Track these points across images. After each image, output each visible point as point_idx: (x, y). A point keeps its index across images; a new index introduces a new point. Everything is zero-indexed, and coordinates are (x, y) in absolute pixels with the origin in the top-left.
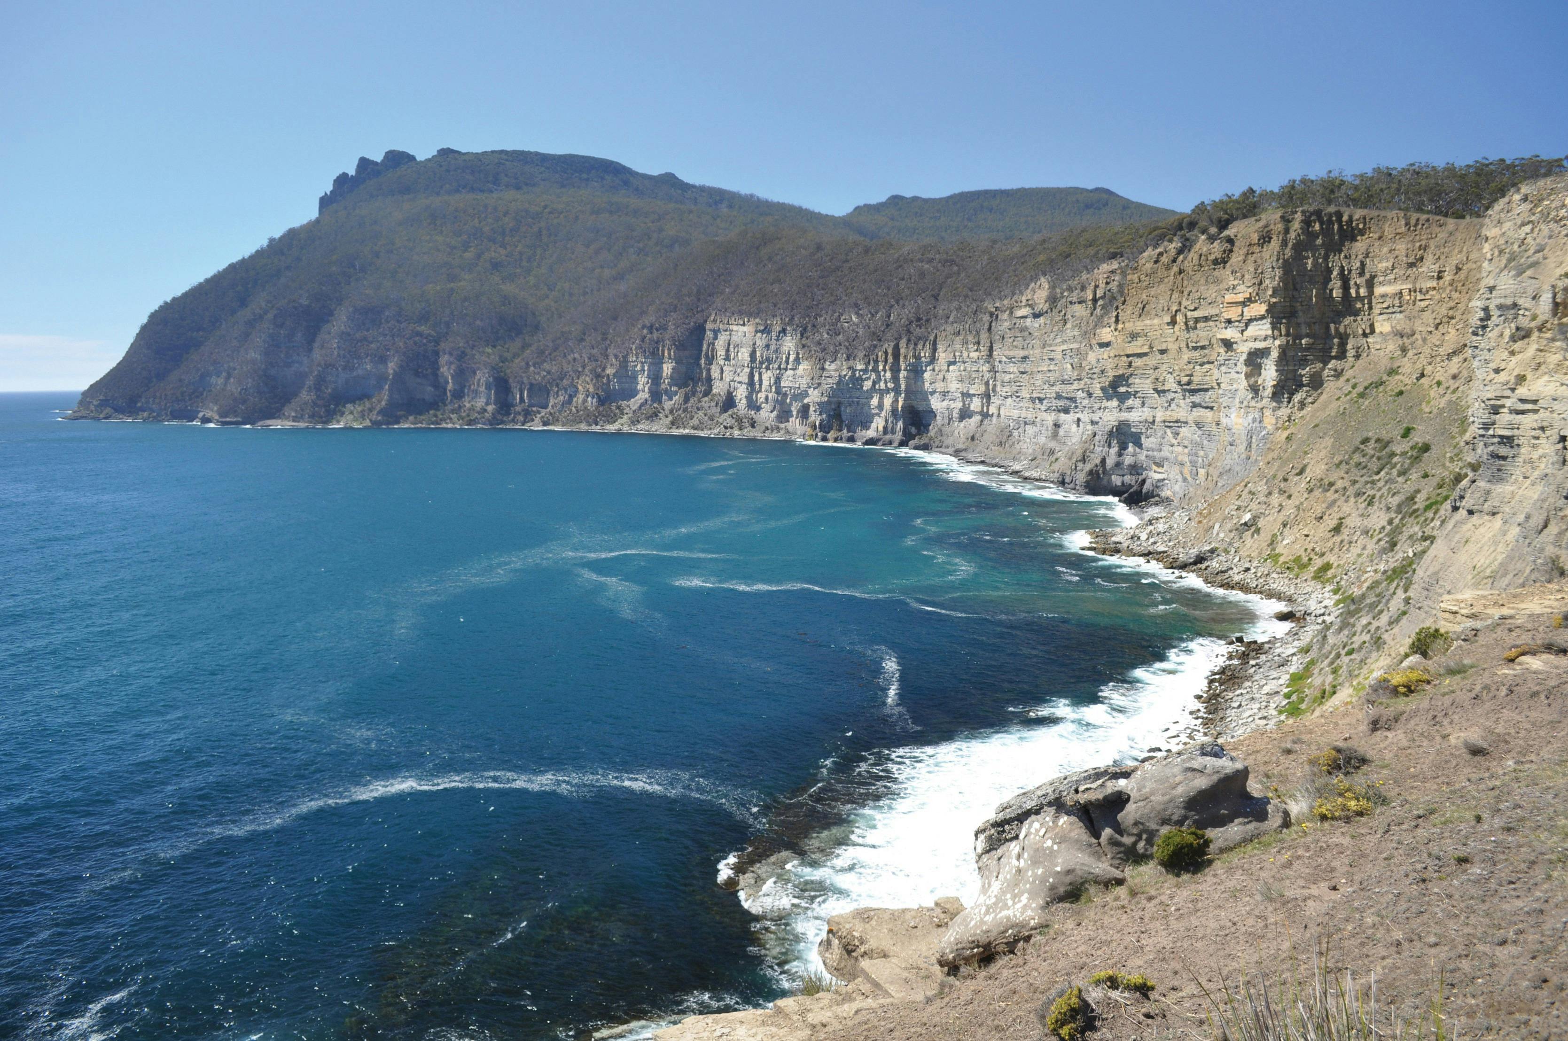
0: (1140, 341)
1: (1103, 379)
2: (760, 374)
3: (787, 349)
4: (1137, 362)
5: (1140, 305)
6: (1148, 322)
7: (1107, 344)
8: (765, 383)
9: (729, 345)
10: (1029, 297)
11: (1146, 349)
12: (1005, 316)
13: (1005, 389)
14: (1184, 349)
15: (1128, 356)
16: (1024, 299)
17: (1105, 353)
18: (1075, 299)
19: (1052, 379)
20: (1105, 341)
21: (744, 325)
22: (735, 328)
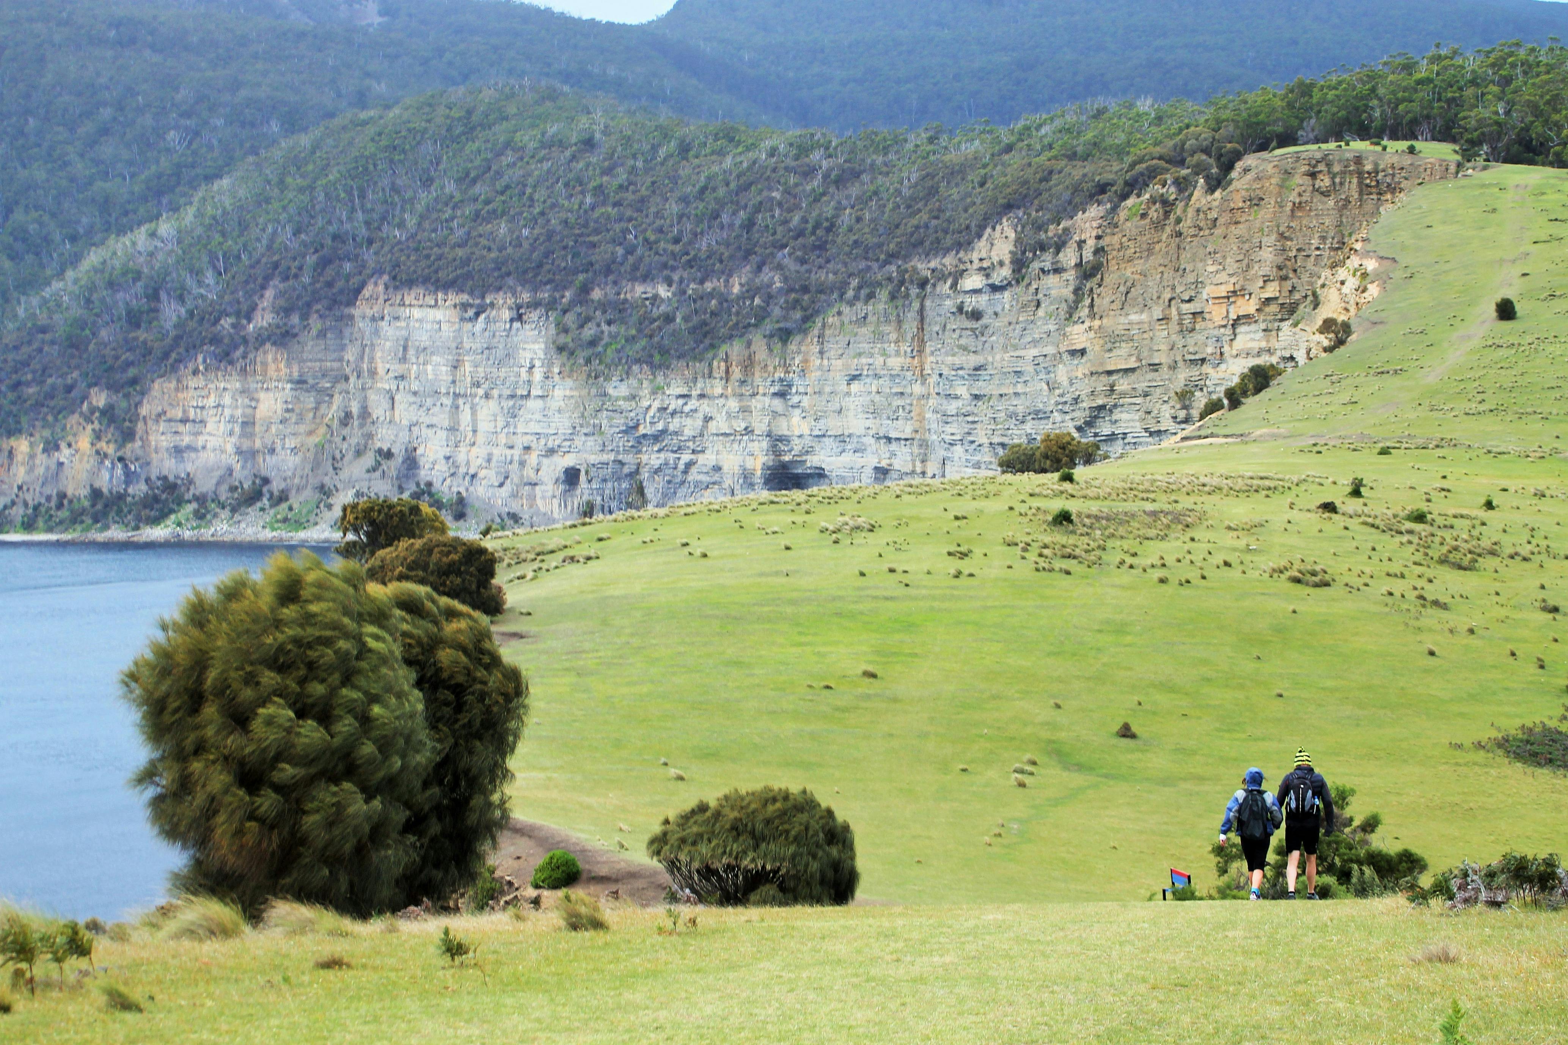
0: (1124, 349)
1: (1077, 414)
2: (473, 408)
3: (528, 355)
4: (1123, 384)
5: (1122, 289)
6: (1134, 317)
7: (1083, 352)
8: (484, 426)
9: (405, 348)
10: (984, 255)
11: (1132, 363)
12: (945, 288)
13: (949, 429)
14: (1181, 364)
15: (1109, 373)
16: (975, 256)
17: (1082, 368)
18: (1048, 266)
19: (1020, 409)
20: (1079, 347)
21: (436, 305)
22: (417, 313)
